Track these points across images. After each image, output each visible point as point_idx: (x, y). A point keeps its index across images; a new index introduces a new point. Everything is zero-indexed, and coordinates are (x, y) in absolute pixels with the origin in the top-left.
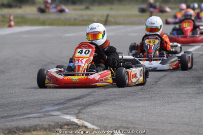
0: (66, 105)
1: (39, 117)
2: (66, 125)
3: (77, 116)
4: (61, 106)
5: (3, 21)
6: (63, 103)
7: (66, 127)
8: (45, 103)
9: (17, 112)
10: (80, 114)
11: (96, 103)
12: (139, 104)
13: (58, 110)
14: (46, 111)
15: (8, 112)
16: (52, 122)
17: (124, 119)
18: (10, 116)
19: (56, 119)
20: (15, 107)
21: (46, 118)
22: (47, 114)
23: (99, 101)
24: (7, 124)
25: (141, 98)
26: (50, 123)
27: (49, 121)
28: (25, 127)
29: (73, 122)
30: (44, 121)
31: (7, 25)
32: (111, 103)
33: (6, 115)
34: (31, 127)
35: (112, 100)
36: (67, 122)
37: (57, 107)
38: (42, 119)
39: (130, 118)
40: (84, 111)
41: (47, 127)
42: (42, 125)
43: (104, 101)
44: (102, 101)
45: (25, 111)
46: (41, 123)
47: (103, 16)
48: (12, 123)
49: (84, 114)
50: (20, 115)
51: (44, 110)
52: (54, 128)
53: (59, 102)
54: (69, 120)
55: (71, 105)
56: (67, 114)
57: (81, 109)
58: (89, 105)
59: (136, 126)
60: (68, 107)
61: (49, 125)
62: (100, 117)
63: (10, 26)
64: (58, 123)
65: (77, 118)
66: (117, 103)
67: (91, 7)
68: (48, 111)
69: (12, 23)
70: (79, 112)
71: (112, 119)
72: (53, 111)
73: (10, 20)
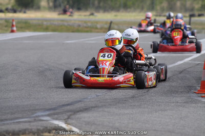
0: (57, 111)
1: (30, 122)
2: (54, 129)
3: (66, 121)
4: (52, 112)
5: (6, 26)
6: (54, 109)
7: (54, 131)
8: (37, 107)
9: (9, 116)
10: (69, 120)
11: (86, 109)
12: (127, 111)
13: (48, 115)
14: (36, 116)
16: (41, 126)
17: (111, 125)
18: (2, 120)
19: (45, 124)
20: (8, 112)
21: (35, 123)
22: (37, 119)
23: (89, 108)
25: (131, 105)
26: (39, 128)
27: (38, 126)
28: (14, 131)
29: (61, 127)
30: (34, 126)
31: (10, 30)
32: (100, 109)
34: (20, 131)
35: (102, 106)
36: (55, 127)
37: (47, 113)
38: (32, 124)
39: (117, 125)
40: (73, 117)
41: (36, 131)
42: (31, 129)
43: (94, 107)
44: (92, 107)
45: (16, 115)
46: (30, 128)
47: (106, 23)
48: (3, 127)
49: (73, 119)
50: (11, 119)
51: (34, 115)
52: (43, 132)
53: (50, 107)
54: (58, 125)
55: (62, 111)
56: (57, 119)
57: (71, 115)
58: (78, 112)
61: (38, 130)
62: (88, 123)
63: (12, 31)
64: (47, 128)
65: (66, 123)
66: (106, 110)
67: (96, 14)
68: (39, 116)
69: (15, 29)
70: (68, 118)
71: (99, 125)
72: (43, 116)
73: (13, 26)
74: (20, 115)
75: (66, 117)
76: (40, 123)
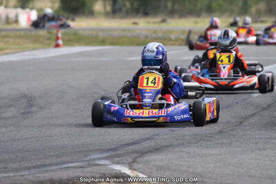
0: (119, 152)
1: (82, 167)
3: (131, 166)
4: (111, 153)
5: (49, 39)
6: (114, 150)
8: (91, 148)
9: (54, 160)
10: (135, 164)
11: (158, 149)
12: (213, 151)
13: (107, 158)
14: (91, 160)
15: (42, 160)
16: (97, 173)
17: (191, 170)
18: (45, 166)
19: (102, 170)
20: (52, 154)
21: (89, 168)
22: (91, 163)
23: (162, 147)
24: (39, 175)
25: (218, 143)
27: (94, 173)
28: (61, 180)
29: (124, 174)
30: (87, 172)
31: (54, 43)
32: (176, 149)
33: (39, 163)
34: (69, 180)
35: (178, 145)
36: (117, 173)
37: (105, 155)
38: (85, 170)
39: (199, 169)
40: (140, 159)
43: (169, 147)
44: (166, 146)
45: (64, 159)
47: (183, 32)
48: (46, 175)
49: (140, 163)
50: (57, 164)
51: (88, 158)
53: (109, 148)
54: (120, 171)
55: (125, 152)
56: (118, 163)
57: (137, 157)
58: (147, 152)
59: (205, 180)
60: (120, 154)
62: (160, 168)
63: (57, 46)
64: (105, 175)
65: (130, 169)
66: (184, 150)
67: (169, 20)
68: (94, 160)
69: (60, 42)
70: (134, 161)
71: (176, 170)
72: (99, 159)
73: (58, 38)
74: (69, 159)
75: (130, 160)
76: (96, 168)
